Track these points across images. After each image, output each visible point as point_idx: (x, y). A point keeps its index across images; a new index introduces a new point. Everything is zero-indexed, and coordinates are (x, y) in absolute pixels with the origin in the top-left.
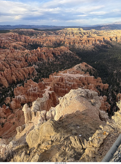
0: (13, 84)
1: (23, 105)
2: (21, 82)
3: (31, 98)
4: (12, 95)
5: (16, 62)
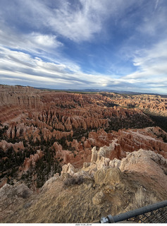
0: (90, 128)
1: (92, 146)
2: (95, 129)
3: (99, 143)
4: (87, 137)
5: (95, 114)
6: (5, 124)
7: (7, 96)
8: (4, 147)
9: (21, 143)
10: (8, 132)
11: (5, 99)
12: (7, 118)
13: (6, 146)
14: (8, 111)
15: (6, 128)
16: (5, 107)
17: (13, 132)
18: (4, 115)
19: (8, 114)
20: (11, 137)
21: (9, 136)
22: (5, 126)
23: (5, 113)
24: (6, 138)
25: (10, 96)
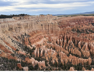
6: (33, 45)
7: (35, 24)
8: (33, 63)
9: (43, 62)
10: (35, 51)
11: (34, 27)
12: (35, 41)
13: (34, 62)
14: (35, 35)
15: (34, 49)
16: (33, 33)
17: (38, 53)
18: (33, 38)
19: (35, 38)
20: (37, 56)
21: (36, 55)
22: (33, 47)
23: (34, 37)
24: (34, 56)
25: (36, 24)
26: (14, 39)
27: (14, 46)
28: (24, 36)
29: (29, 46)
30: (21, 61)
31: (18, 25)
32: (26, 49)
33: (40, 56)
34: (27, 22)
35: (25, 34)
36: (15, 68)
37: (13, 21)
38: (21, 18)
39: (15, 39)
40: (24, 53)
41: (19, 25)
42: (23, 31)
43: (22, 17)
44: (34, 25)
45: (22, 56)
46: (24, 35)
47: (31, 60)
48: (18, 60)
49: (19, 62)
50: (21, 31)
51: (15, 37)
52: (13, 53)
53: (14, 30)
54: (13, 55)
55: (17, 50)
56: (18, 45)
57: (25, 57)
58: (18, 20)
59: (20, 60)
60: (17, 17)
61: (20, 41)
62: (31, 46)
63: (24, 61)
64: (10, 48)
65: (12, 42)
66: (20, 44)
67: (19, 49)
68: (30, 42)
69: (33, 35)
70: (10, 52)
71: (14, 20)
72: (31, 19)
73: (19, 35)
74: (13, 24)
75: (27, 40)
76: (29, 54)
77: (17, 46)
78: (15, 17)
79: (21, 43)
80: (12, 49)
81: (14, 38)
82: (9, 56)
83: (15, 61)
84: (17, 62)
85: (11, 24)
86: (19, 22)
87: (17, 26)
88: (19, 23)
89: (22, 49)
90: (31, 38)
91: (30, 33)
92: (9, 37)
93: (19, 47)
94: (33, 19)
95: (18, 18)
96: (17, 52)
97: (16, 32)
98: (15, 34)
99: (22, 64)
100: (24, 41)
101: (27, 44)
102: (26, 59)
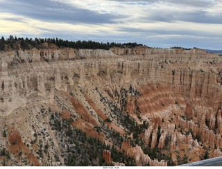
6: (144, 117)
7: (156, 68)
8: (138, 158)
10: (147, 133)
11: (152, 74)
12: (149, 107)
13: (141, 158)
14: (153, 94)
15: (145, 126)
16: (149, 88)
17: (154, 137)
18: (146, 101)
19: (152, 101)
20: (150, 145)
21: (147, 142)
22: (144, 122)
23: (148, 98)
24: (142, 144)
25: (160, 67)
26: (105, 95)
27: (102, 110)
28: (126, 92)
29: (135, 117)
30: (113, 147)
31: (119, 66)
32: (126, 121)
33: (157, 145)
34: (139, 61)
35: (131, 88)
36: (98, 159)
37: (111, 57)
38: (127, 52)
39: (107, 95)
40: (120, 129)
41: (121, 66)
42: (127, 80)
43: (130, 50)
44: (153, 69)
45: (115, 135)
46: (127, 89)
47: (134, 150)
48: (107, 143)
49: (108, 148)
50: (122, 80)
51: (108, 92)
52: (99, 124)
53: (109, 77)
54: (98, 129)
55: (108, 121)
56: (112, 111)
57: (122, 140)
58: (121, 55)
59: (111, 144)
60: (120, 49)
61: (116, 101)
62: (139, 118)
63: (118, 148)
64: (95, 113)
65: (101, 100)
66: (116, 107)
67: (111, 119)
68: (138, 108)
69: (147, 92)
70: (93, 122)
71: (112, 54)
72: (150, 57)
73: (118, 88)
74: (108, 62)
75: (133, 102)
76: (131, 136)
77: (108, 111)
78: (116, 49)
79: (119, 106)
80: (99, 116)
81: (105, 93)
82: (90, 131)
83: (99, 144)
84: (104, 147)
85: (105, 62)
86: (121, 60)
87: (116, 67)
88: (121, 63)
89: (118, 119)
90: (141, 99)
91: (143, 86)
92: (96, 89)
93: (113, 115)
94: (154, 56)
95: (121, 51)
96: (106, 125)
97: (112, 81)
98: (109, 84)
99: (114, 155)
100: (124, 103)
101: (131, 111)
102: (123, 144)
